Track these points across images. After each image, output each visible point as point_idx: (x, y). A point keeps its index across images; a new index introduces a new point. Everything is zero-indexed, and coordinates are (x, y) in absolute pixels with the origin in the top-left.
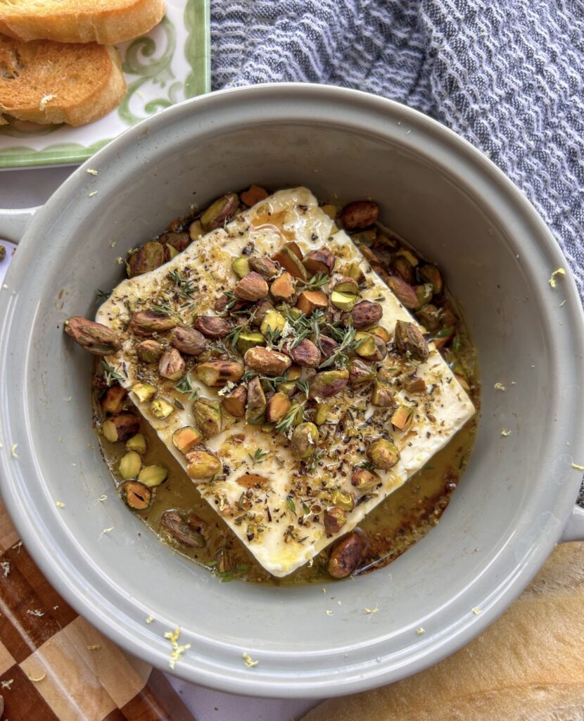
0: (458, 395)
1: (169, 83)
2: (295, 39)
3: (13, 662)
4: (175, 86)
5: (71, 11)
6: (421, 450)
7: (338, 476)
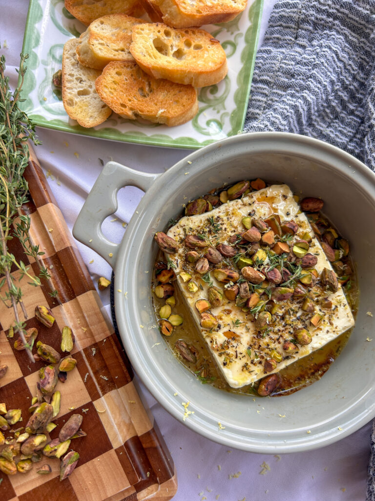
0: (347, 314)
1: (222, 112)
2: (297, 104)
3: (90, 400)
4: (226, 114)
5: (184, 69)
6: (322, 339)
7: (277, 342)
